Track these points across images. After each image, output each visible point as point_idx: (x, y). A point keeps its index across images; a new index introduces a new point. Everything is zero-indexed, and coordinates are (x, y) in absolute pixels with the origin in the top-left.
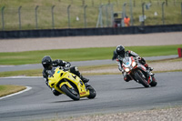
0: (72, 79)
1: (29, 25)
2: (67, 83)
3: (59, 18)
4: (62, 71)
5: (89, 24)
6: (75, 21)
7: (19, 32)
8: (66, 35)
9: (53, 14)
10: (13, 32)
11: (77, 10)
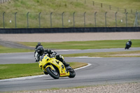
0: (55, 64)
1: (90, 24)
2: (51, 66)
3: (110, 20)
4: (48, 58)
5: (129, 24)
6: (120, 22)
7: (84, 28)
8: (114, 31)
9: (106, 17)
10: (80, 28)
11: (121, 15)
